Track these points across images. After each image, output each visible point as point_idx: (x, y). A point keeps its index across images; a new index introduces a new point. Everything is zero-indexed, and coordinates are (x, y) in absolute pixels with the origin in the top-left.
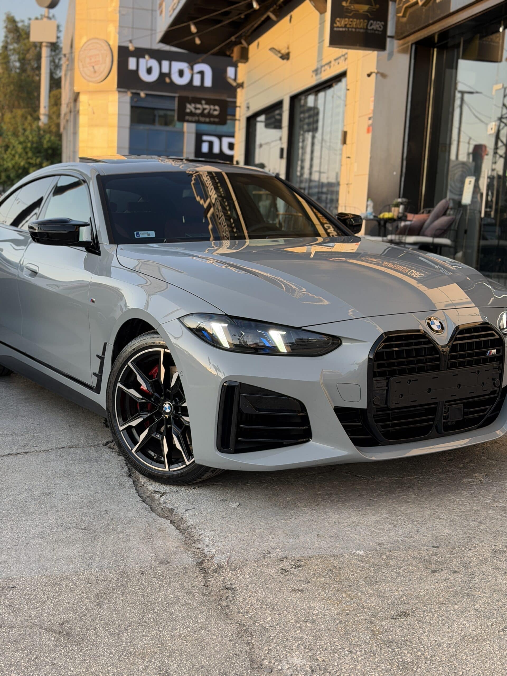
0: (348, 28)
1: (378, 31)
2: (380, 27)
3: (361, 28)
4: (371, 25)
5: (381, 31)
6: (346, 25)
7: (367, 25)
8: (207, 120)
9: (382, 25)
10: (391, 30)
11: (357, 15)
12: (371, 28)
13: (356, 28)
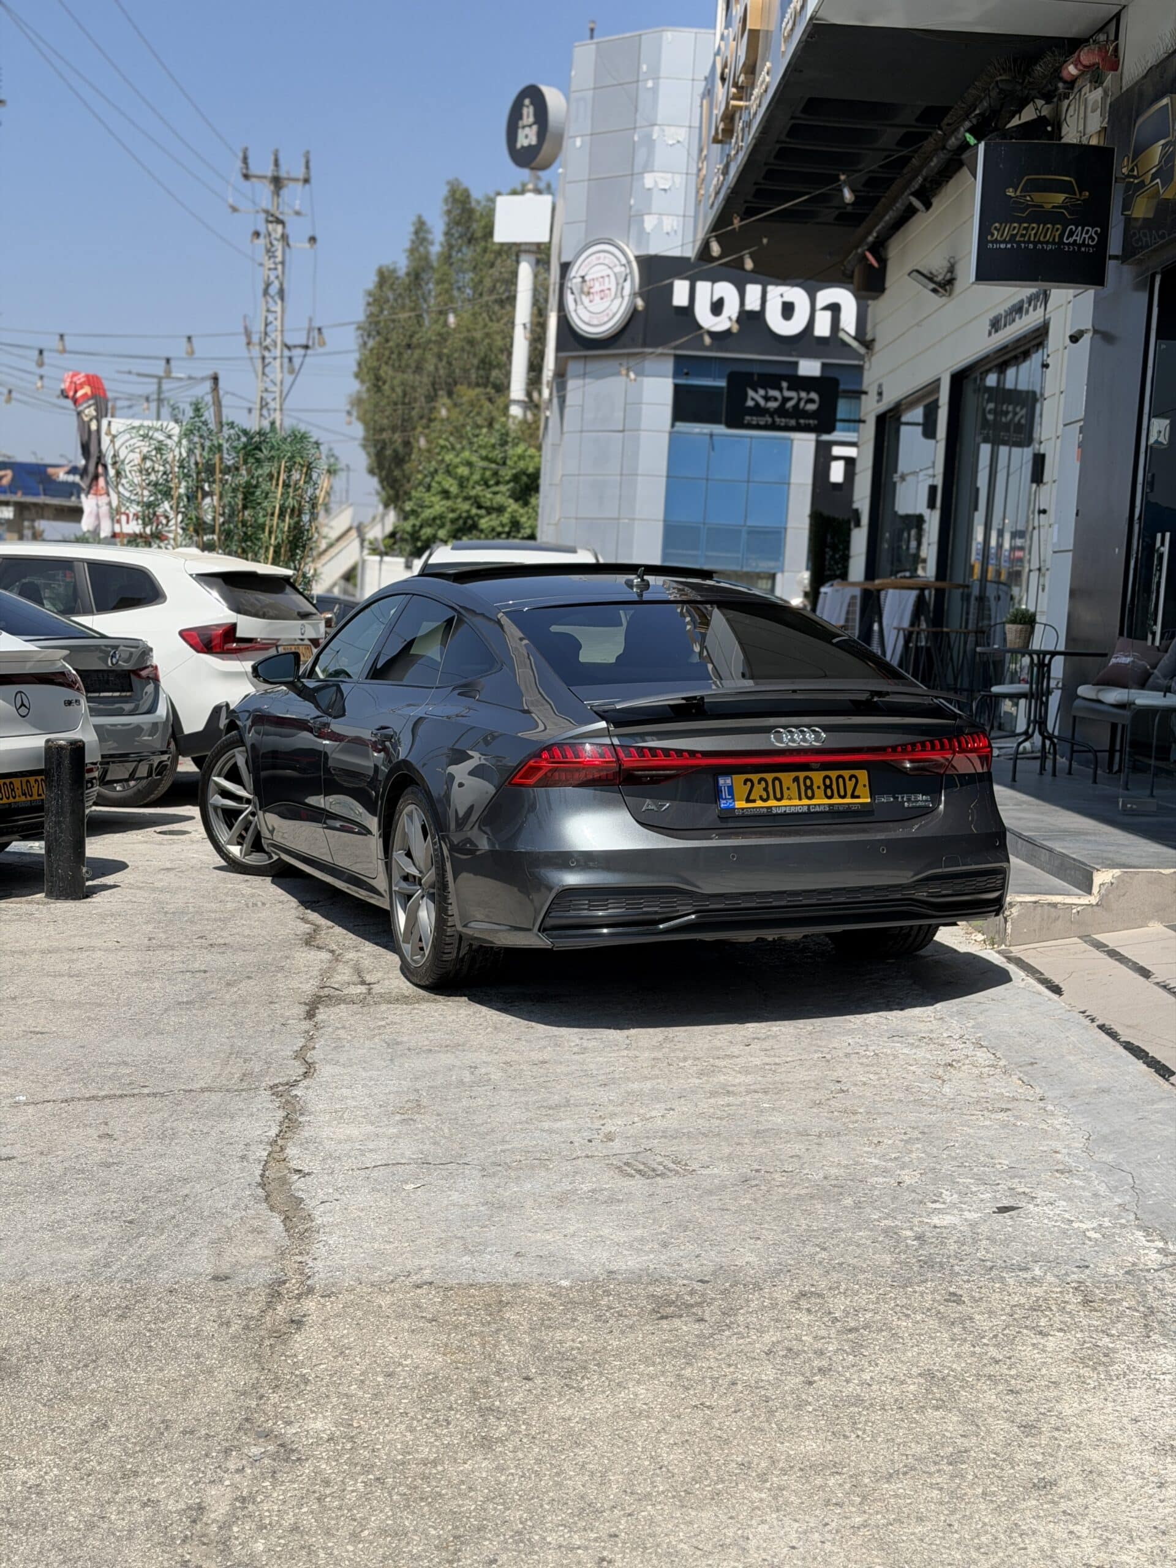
0: (1020, 242)
1: (1089, 245)
2: (1091, 238)
3: (1047, 243)
4: (1071, 234)
5: (1093, 247)
6: (1014, 236)
7: (1061, 236)
8: (793, 422)
9: (1096, 232)
10: (1115, 246)
11: (1040, 216)
12: (1071, 240)
13: (1035, 243)
